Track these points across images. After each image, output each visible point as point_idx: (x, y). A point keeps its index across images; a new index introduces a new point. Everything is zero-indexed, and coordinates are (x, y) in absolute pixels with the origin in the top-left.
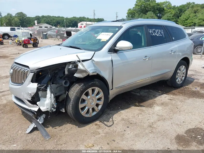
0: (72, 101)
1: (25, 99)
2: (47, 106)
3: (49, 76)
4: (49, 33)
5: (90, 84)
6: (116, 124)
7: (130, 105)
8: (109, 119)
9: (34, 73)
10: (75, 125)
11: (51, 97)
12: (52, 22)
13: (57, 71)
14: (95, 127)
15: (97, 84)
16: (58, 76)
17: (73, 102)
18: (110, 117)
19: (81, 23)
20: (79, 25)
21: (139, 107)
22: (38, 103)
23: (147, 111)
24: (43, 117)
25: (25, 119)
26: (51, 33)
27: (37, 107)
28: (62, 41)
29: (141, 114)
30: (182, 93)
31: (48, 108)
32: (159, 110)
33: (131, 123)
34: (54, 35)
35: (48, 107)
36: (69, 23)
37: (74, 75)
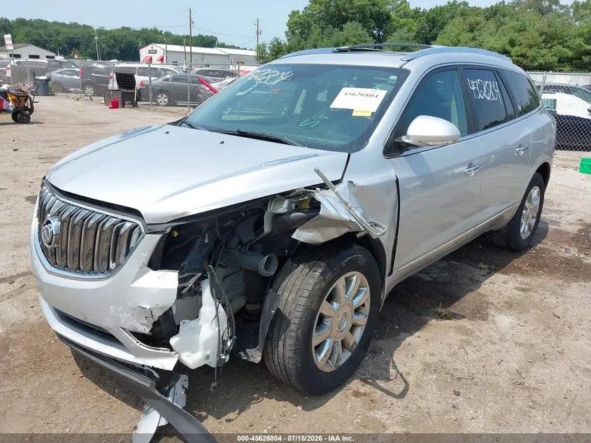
0: (293, 327)
1: (124, 329)
2: (205, 349)
3: (206, 241)
4: (55, 75)
5: (343, 264)
6: (418, 386)
7: (421, 314)
8: (387, 370)
9: (161, 235)
10: (292, 402)
11: (217, 316)
12: (51, 41)
13: (228, 223)
14: (358, 402)
15: (360, 260)
16: (236, 240)
17: (298, 329)
18: (387, 364)
19: (149, 47)
20: (144, 53)
21: (452, 321)
22: (173, 341)
23: (481, 331)
24: (183, 387)
25: (101, 392)
26: (59, 75)
27: (172, 356)
28: (103, 102)
29: (468, 343)
30: (541, 267)
31: (208, 357)
32: (513, 328)
33: (459, 379)
34: (74, 84)
35: (208, 353)
36: (109, 47)
37: (294, 236)
